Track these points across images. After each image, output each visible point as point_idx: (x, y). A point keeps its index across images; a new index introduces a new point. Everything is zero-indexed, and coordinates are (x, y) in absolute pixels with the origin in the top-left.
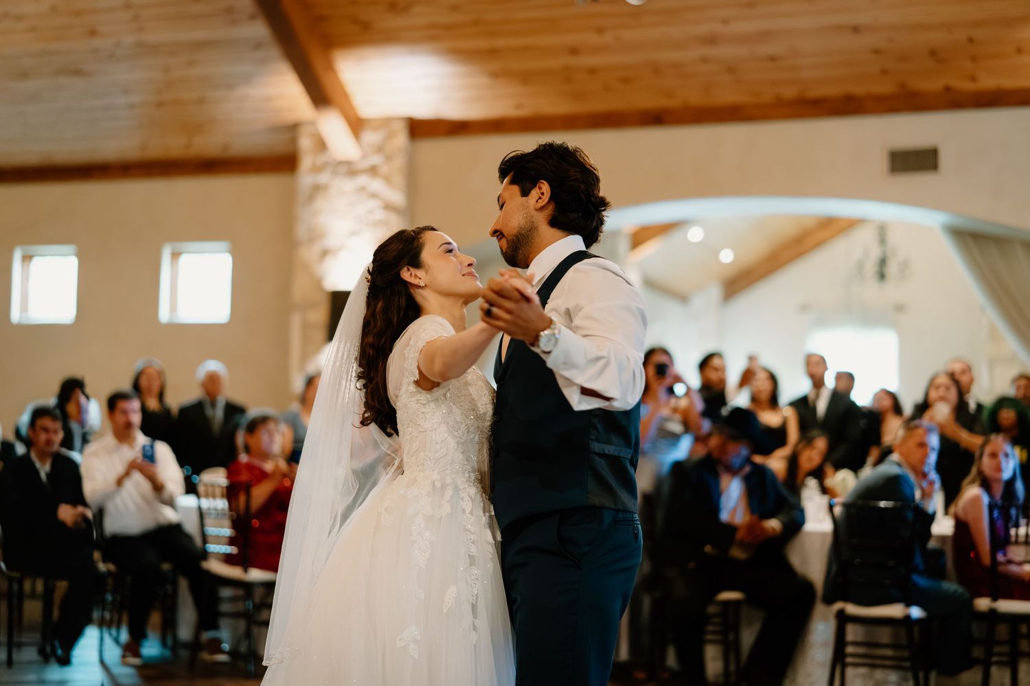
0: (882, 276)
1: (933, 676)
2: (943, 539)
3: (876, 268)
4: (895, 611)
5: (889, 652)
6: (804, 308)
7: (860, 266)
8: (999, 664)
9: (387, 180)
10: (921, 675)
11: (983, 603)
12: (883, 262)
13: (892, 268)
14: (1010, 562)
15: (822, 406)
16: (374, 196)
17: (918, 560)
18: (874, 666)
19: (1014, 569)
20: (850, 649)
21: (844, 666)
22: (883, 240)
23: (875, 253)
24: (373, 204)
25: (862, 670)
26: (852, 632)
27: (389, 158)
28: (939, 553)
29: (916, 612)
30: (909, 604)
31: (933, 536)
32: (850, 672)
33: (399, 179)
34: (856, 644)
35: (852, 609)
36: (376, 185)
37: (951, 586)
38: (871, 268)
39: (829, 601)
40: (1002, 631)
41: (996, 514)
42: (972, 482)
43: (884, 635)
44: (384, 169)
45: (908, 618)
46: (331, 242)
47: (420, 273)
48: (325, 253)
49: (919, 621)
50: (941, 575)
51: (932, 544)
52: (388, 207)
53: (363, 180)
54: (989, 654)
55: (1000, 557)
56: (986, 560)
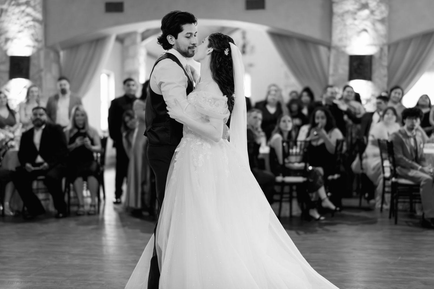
0: (244, 52)
2: (264, 154)
8: (286, 201)
9: (34, 8)
11: (279, 179)
12: (244, 47)
13: (248, 49)
14: (290, 162)
16: (28, 15)
19: (291, 165)
22: (244, 38)
23: (241, 43)
24: (28, 18)
28: (263, 160)
33: (39, 8)
36: (29, 10)
37: (268, 173)
40: (287, 189)
41: (285, 144)
42: (276, 132)
44: (32, 3)
46: (10, 35)
48: (7, 40)
52: (35, 20)
53: (23, 8)
54: (282, 198)
55: (286, 161)
56: (281, 162)
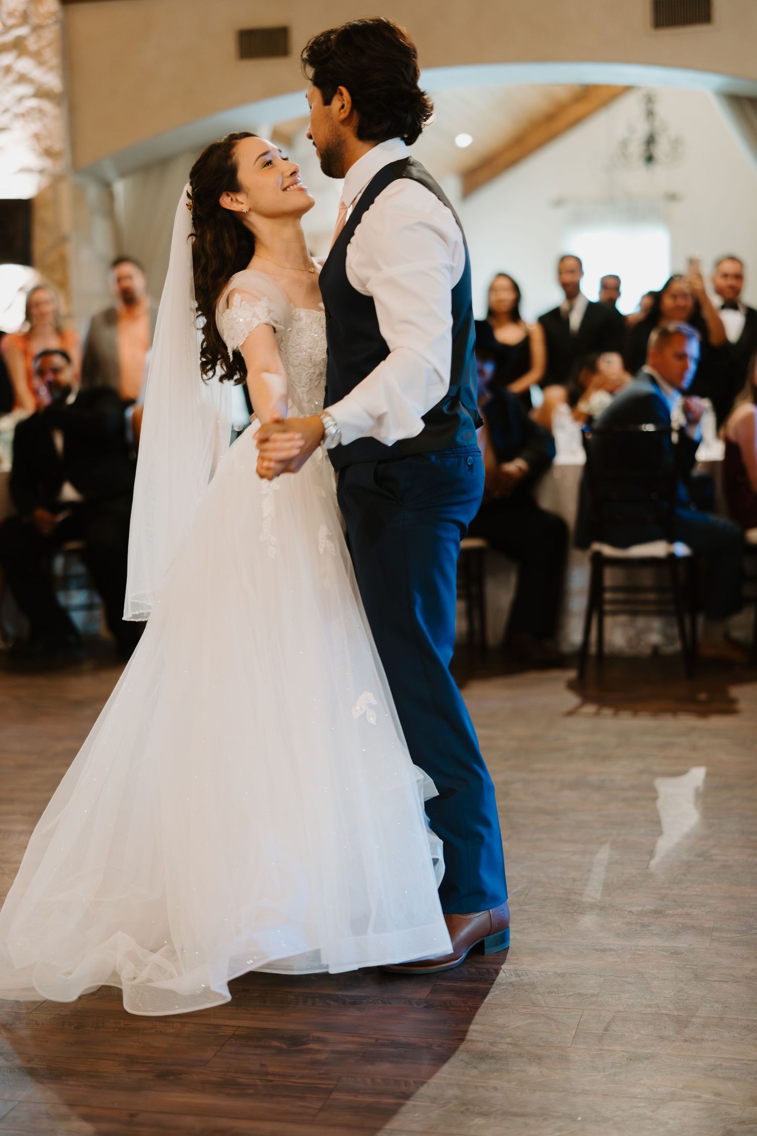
0: (650, 159)
1: (701, 621)
2: (711, 464)
3: (642, 148)
4: (657, 549)
5: (651, 596)
6: (559, 203)
7: (624, 144)
9: (37, 56)
10: (687, 621)
12: (650, 141)
13: (661, 149)
15: (576, 320)
16: (22, 79)
17: (683, 491)
18: (634, 613)
20: (608, 596)
21: (602, 615)
22: (650, 114)
23: (642, 130)
24: (24, 89)
25: (622, 619)
26: (610, 577)
27: (36, 29)
28: (706, 481)
29: (681, 549)
30: (671, 540)
31: (699, 463)
32: (608, 621)
33: (52, 57)
34: (615, 589)
35: (608, 550)
36: (25, 65)
37: (721, 519)
38: (636, 149)
39: (584, 545)
42: (746, 398)
43: (647, 578)
44: (32, 44)
45: (672, 557)
47: (241, 197)
49: (685, 559)
50: (707, 505)
51: (698, 471)
52: (42, 93)
53: (7, 58)
